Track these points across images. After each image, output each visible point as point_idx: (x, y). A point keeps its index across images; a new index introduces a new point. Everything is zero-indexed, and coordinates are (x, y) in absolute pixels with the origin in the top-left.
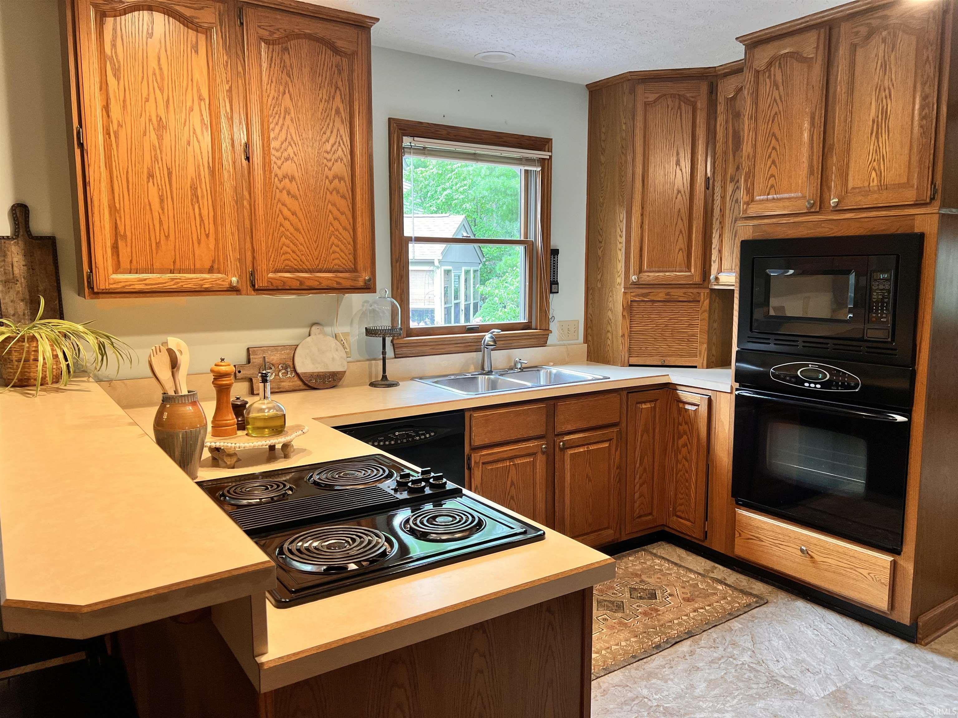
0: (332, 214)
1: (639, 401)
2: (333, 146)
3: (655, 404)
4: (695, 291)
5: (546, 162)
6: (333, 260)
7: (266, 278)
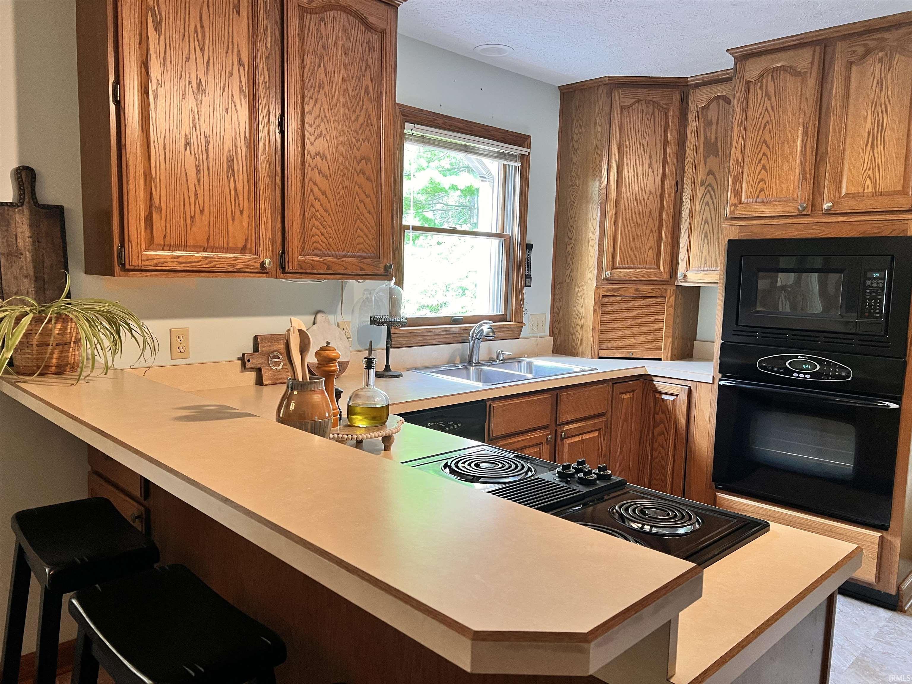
0: (358, 196)
1: (622, 391)
2: (361, 125)
3: (633, 395)
4: (662, 287)
5: (525, 158)
6: (358, 244)
7: (296, 261)
